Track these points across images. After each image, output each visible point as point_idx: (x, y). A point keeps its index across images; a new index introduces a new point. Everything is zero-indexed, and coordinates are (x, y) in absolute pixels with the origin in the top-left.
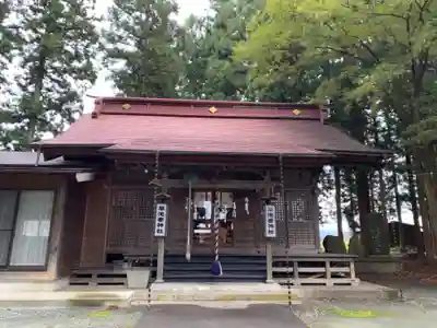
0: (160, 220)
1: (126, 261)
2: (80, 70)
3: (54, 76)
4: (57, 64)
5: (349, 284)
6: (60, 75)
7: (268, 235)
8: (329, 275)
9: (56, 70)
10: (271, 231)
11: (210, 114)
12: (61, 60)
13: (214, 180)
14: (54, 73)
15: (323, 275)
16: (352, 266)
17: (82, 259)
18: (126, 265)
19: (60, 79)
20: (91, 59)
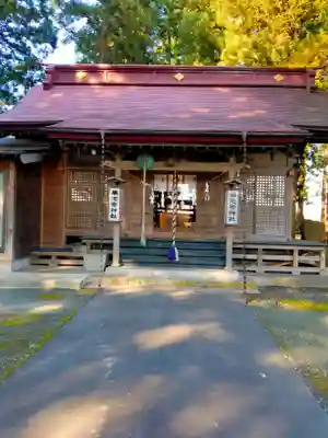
0: (114, 204)
1: (85, 244)
2: (38, 31)
3: (12, 40)
4: (12, 25)
5: (318, 273)
6: (18, 38)
7: (229, 223)
8: (296, 264)
9: (12, 32)
10: (232, 218)
11: (175, 83)
12: (17, 20)
13: (171, 161)
14: (10, 36)
15: (290, 264)
16: (323, 255)
17: (42, 241)
18: (84, 248)
19: (18, 43)
20: (50, 17)
